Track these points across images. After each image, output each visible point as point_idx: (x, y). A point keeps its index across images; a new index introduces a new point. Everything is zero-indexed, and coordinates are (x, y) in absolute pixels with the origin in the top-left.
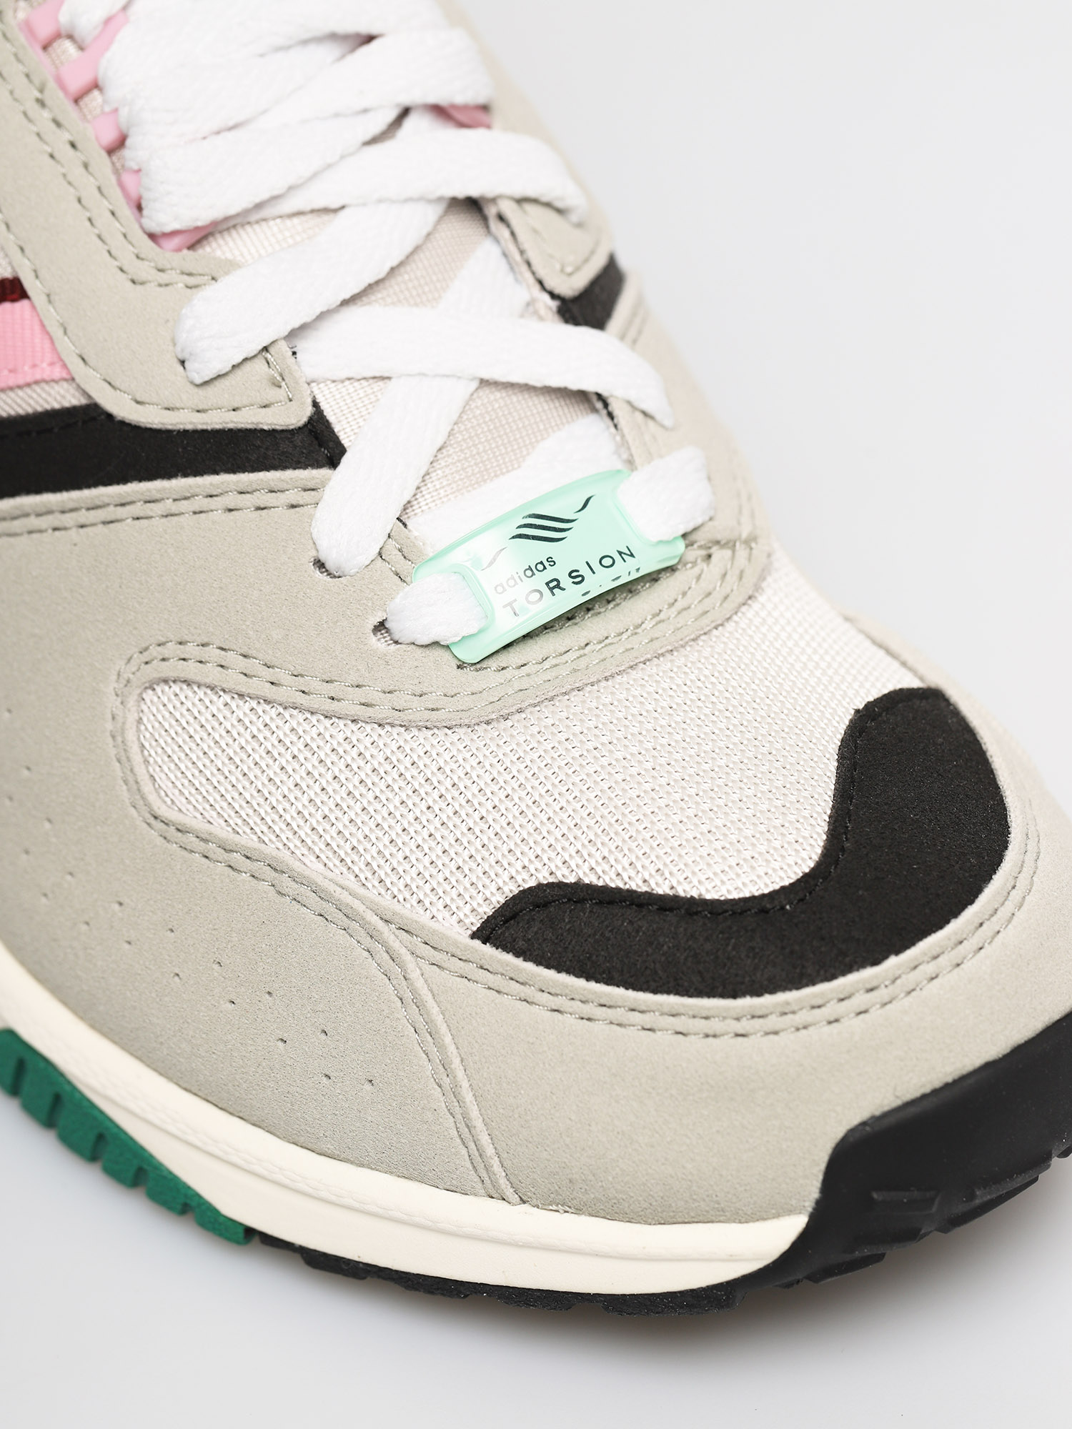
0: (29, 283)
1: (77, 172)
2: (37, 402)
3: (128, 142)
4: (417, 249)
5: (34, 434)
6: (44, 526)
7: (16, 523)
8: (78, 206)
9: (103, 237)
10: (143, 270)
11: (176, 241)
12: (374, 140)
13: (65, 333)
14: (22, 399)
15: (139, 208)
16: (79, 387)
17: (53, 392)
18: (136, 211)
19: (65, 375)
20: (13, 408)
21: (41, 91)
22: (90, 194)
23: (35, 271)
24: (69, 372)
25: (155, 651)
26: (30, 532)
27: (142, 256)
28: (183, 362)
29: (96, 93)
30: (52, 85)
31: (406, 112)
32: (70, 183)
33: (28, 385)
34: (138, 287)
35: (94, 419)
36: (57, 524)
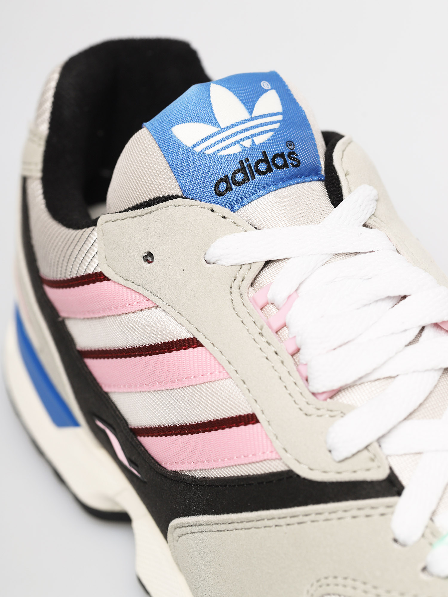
0: (259, 416)
1: (279, 365)
2: (266, 469)
3: (301, 351)
4: (431, 393)
5: (265, 483)
6: (271, 525)
7: (259, 523)
8: (280, 381)
9: (291, 394)
10: (310, 409)
11: (324, 396)
12: (410, 343)
13: (277, 438)
14: (258, 467)
15: (307, 380)
16: (283, 462)
17: (272, 464)
18: (306, 382)
19: (277, 457)
20: (255, 472)
21: (261, 329)
22: (285, 375)
23: (262, 411)
24: (279, 456)
25: (324, 581)
26: (265, 527)
27: (309, 403)
28: (330, 451)
29: (285, 328)
30: (266, 326)
31: (423, 328)
32: (275, 370)
33: (261, 461)
34: (309, 418)
35: (291, 477)
36: (277, 524)
